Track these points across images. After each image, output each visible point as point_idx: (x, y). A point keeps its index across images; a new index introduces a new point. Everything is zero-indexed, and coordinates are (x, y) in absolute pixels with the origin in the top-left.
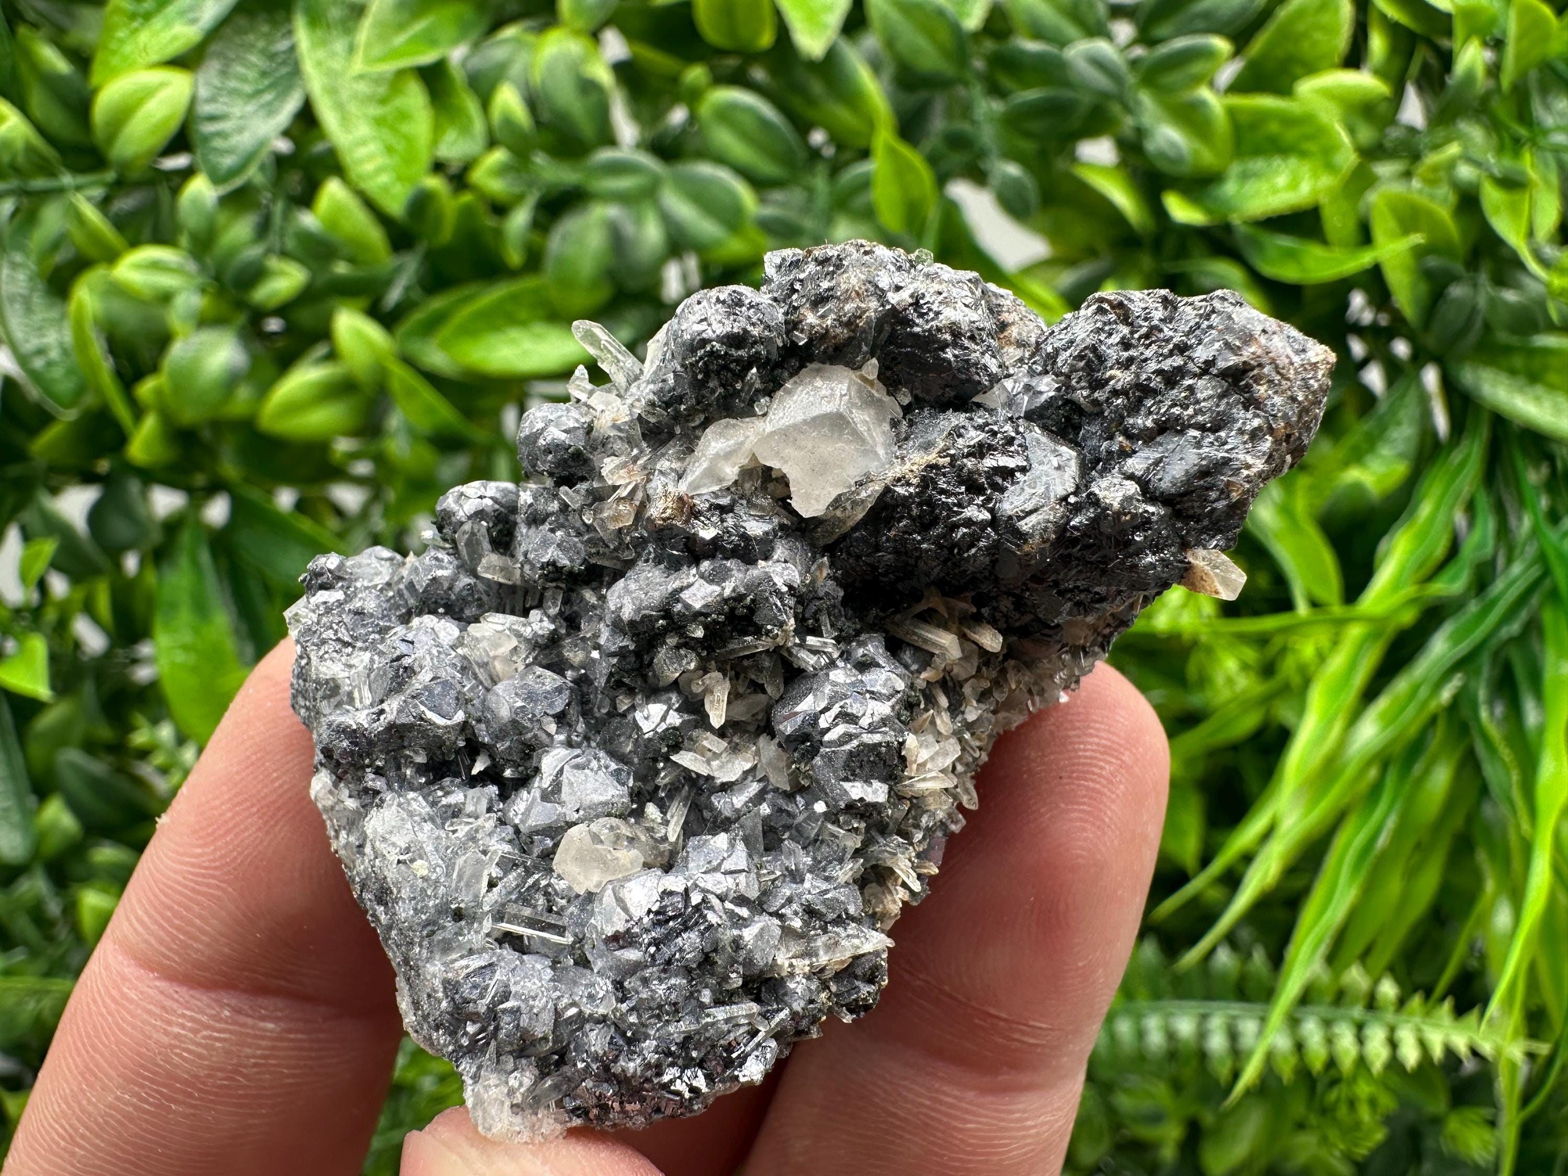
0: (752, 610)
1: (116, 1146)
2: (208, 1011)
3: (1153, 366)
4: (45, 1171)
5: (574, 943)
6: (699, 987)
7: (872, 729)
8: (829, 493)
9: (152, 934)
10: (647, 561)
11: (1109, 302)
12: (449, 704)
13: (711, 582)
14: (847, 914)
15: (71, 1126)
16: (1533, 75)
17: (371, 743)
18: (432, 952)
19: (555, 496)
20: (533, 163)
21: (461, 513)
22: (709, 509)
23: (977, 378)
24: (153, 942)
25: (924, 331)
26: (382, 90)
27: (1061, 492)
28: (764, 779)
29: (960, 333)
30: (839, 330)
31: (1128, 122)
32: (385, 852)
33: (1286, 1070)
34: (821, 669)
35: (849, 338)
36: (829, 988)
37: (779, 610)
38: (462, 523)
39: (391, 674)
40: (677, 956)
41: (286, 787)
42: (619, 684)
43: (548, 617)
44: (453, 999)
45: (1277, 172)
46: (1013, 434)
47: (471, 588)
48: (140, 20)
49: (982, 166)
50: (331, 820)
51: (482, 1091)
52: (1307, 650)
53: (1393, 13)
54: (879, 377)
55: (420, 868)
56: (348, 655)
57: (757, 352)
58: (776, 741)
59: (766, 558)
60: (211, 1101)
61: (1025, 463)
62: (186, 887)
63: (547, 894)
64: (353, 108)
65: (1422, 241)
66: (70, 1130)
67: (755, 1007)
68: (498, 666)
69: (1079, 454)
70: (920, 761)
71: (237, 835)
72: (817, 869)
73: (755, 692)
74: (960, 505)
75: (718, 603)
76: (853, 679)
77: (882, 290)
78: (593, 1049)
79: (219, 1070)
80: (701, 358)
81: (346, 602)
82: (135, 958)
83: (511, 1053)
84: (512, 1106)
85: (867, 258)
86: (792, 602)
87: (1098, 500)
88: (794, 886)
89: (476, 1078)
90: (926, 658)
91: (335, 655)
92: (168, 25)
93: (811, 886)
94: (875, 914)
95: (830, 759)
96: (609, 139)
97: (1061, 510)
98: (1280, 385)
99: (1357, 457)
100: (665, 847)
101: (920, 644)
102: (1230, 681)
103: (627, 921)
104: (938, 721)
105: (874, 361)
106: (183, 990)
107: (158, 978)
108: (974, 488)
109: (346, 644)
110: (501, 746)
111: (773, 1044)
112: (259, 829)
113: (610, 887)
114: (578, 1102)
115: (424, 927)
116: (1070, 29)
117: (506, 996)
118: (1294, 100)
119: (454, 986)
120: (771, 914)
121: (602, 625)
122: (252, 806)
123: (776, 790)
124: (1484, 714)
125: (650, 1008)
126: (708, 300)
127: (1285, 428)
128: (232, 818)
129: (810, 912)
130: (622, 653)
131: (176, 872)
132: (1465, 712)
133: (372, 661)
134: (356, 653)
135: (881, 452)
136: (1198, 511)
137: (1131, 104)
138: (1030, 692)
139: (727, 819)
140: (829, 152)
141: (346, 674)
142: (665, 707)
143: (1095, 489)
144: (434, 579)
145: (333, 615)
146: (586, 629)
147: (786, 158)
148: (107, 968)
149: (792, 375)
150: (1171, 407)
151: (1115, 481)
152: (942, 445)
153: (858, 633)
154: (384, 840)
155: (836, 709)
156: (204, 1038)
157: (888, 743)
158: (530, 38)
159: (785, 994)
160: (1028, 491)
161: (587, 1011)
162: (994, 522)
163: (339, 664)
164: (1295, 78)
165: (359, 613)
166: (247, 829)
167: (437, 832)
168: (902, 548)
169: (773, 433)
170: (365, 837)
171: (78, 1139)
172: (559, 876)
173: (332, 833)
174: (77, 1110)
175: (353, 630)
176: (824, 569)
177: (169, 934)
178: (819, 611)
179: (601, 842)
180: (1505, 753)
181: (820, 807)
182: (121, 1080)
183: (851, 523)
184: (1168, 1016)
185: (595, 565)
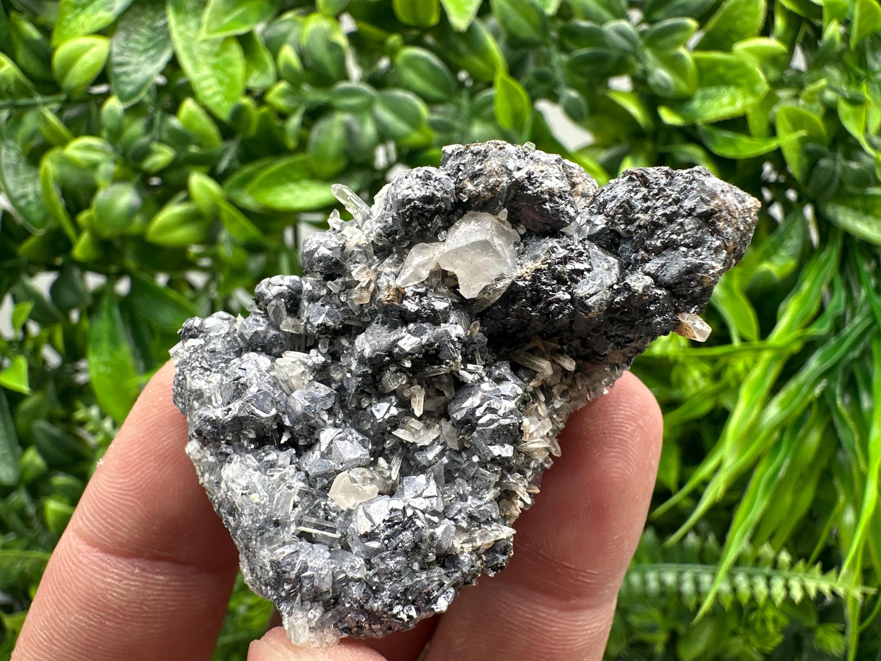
0: (438, 351)
1: (74, 645)
2: (127, 569)
3: (660, 212)
4: (35, 658)
5: (341, 537)
6: (412, 561)
7: (505, 416)
8: (480, 285)
9: (94, 526)
10: (377, 323)
11: (636, 174)
12: (268, 405)
13: (415, 335)
14: (492, 518)
15: (51, 634)
16: (868, 41)
17: (224, 427)
18: (262, 544)
19: (325, 286)
20: (303, 90)
21: (270, 295)
22: (413, 295)
23: (563, 219)
24: (95, 530)
25: (534, 193)
26: (216, 48)
27: (609, 283)
28: (444, 444)
29: (554, 194)
30: (486, 193)
31: (639, 67)
32: (234, 488)
33: (727, 602)
34: (476, 383)
35: (492, 197)
36: (481, 558)
37: (453, 351)
38: (270, 300)
39: (234, 387)
40: (400, 545)
41: (170, 445)
42: (363, 392)
43: (321, 353)
44: (276, 571)
45: (723, 96)
46: (583, 251)
47: (276, 337)
48: (80, 9)
49: (556, 91)
50: (199, 467)
51: (294, 621)
52: (739, 366)
53: (789, 6)
54: (508, 219)
55: (255, 498)
56: (208, 376)
57: (440, 206)
58: (451, 422)
59: (445, 322)
60: (128, 620)
61: (589, 267)
62: (114, 501)
63: (325, 510)
64: (201, 59)
65: (805, 134)
66: (50, 636)
67: (443, 571)
68: (294, 381)
69: (619, 260)
70: (530, 432)
71: (143, 472)
72: (475, 493)
73: (439, 395)
74: (553, 291)
75: (419, 347)
76: (494, 388)
77: (510, 171)
78: (354, 596)
79: (134, 603)
80: (408, 210)
81: (205, 345)
82: (86, 540)
83: (308, 600)
84: (310, 628)
85: (502, 151)
86: (459, 346)
87: (630, 287)
88: (462, 503)
89: (290, 614)
90: (533, 375)
91: (200, 376)
92: (95, 11)
93: (471, 503)
94: (505, 516)
95: (482, 433)
96: (345, 76)
97: (609, 293)
98: (731, 221)
99: (767, 256)
100: (390, 482)
101: (529, 366)
102: (695, 383)
103: (372, 526)
104: (539, 409)
105: (505, 210)
106: (113, 558)
107: (97, 552)
108: (561, 281)
109: (206, 370)
110: (297, 428)
111: (452, 590)
112: (155, 469)
113: (361, 507)
114: (346, 625)
115: (258, 530)
116: (606, 14)
117: (306, 569)
118: (733, 54)
119: (277, 564)
120: (449, 519)
121: (352, 359)
122: (151, 456)
123: (451, 450)
124: (839, 402)
125: (385, 574)
126: (412, 176)
127: (733, 245)
128: (139, 463)
129: (471, 517)
130: (364, 375)
131: (108, 492)
132: (828, 401)
133: (222, 379)
134: (212, 374)
135: (509, 261)
136: (685, 292)
137: (641, 57)
138: (588, 390)
139: (424, 466)
140: (469, 83)
141: (207, 387)
142: (389, 405)
143: (628, 281)
144: (256, 333)
145: (198, 353)
146: (343, 361)
147: (445, 88)
148: (70, 546)
149: (458, 219)
150: (670, 234)
151: (640, 276)
152: (543, 257)
153: (495, 361)
154: (233, 481)
155: (485, 405)
156: (125, 584)
157: (514, 424)
158: (300, 19)
159: (459, 563)
160: (591, 282)
161: (351, 575)
162: (572, 301)
163: (203, 381)
164: (733, 42)
165: (213, 351)
166: (148, 469)
167: (263, 477)
168: (521, 314)
169: (449, 252)
170: (221, 479)
171: (54, 641)
172: (331, 499)
173: (200, 474)
174: (54, 625)
175: (210, 361)
176: (477, 328)
177: (105, 527)
178: (475, 350)
179: (356, 482)
180: (851, 424)
181: (475, 459)
182: (78, 609)
183: (493, 302)
184: (660, 572)
185: (347, 325)
